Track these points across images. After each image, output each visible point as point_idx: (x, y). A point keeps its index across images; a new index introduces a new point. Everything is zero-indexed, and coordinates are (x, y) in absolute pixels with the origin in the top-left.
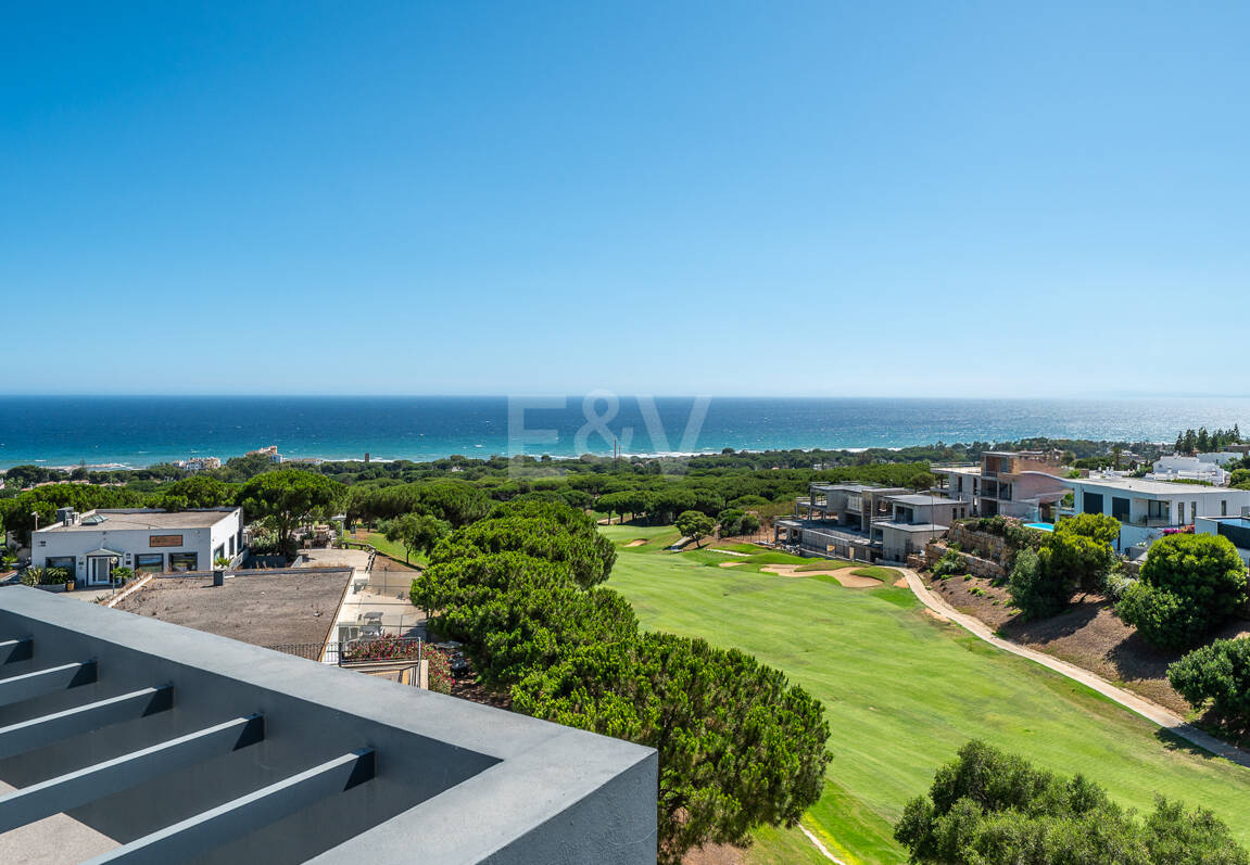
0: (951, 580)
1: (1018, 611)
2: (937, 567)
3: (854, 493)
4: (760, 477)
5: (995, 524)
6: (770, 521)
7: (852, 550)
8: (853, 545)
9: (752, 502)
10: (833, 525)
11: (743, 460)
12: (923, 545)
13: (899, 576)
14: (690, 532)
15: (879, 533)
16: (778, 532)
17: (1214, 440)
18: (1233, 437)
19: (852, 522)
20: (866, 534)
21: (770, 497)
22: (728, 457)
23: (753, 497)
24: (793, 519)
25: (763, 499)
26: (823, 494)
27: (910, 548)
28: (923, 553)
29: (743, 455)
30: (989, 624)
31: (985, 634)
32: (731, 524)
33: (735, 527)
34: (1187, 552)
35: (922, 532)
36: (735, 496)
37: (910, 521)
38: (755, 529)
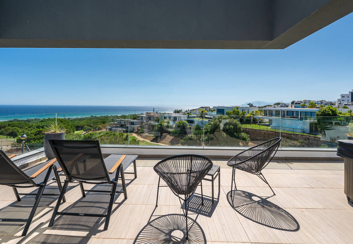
0: (141, 134)
1: (155, 137)
2: (139, 132)
3: (122, 120)
4: (101, 120)
5: (149, 124)
6: (105, 127)
7: (122, 131)
8: (122, 130)
9: (100, 124)
10: (118, 127)
11: (95, 118)
12: (136, 129)
13: (132, 134)
14: (86, 131)
15: (128, 127)
16: (107, 129)
17: (179, 111)
18: (181, 111)
19: (122, 126)
20: (125, 128)
21: (103, 123)
22: (92, 117)
23: (100, 123)
24: (109, 126)
25: (102, 124)
26: (116, 121)
27: (134, 129)
28: (136, 130)
29: (96, 117)
30: (149, 140)
31: (149, 141)
32: (96, 128)
33: (96, 129)
34: (181, 123)
35: (136, 126)
36: (95, 123)
37: (133, 125)
38: (101, 129)
